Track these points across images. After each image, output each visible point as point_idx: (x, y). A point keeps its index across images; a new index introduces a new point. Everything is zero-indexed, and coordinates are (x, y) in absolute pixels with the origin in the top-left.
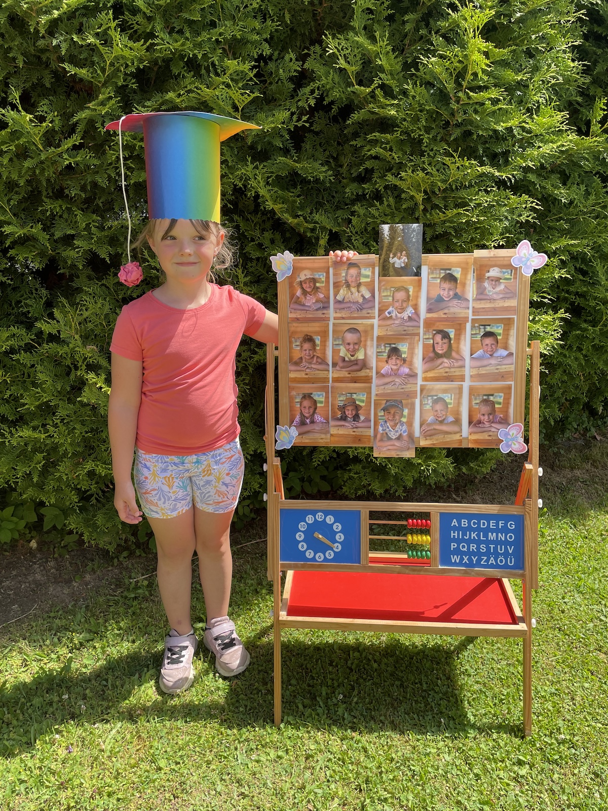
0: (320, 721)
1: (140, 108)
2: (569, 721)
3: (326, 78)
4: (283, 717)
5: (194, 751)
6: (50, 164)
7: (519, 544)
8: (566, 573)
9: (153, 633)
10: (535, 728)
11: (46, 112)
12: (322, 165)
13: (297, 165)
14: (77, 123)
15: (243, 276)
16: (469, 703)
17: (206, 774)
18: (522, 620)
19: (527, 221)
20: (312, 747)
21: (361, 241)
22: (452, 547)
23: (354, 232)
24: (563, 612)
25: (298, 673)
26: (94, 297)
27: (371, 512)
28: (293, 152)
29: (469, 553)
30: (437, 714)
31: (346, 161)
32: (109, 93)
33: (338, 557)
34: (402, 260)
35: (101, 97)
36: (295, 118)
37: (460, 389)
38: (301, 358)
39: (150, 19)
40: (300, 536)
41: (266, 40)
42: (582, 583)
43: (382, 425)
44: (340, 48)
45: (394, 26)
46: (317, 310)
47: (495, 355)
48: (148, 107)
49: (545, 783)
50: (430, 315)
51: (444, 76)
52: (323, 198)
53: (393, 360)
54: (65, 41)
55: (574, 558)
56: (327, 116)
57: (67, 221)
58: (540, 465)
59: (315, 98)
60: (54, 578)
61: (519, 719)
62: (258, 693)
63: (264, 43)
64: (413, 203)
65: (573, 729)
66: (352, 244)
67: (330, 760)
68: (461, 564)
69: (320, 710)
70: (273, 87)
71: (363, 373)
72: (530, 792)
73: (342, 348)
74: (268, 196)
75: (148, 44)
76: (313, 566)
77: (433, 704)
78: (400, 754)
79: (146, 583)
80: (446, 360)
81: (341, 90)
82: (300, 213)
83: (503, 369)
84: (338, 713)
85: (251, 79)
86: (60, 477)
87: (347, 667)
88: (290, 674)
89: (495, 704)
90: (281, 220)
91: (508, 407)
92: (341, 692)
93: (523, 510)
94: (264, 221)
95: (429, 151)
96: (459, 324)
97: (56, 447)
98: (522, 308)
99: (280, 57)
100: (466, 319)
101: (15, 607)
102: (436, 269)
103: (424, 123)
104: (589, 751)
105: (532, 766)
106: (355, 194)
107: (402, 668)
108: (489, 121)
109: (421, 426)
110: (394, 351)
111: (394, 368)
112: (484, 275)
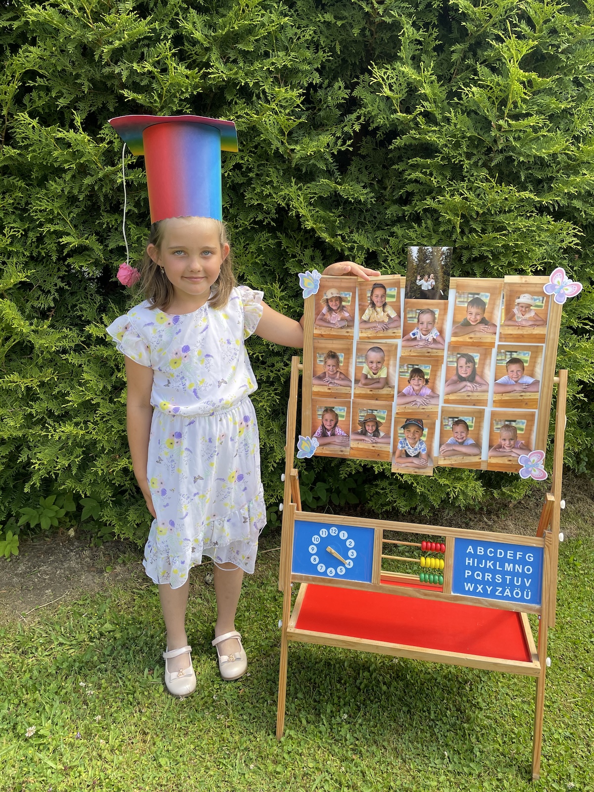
0: (321, 739)
3: (372, 105)
4: (285, 730)
6: (108, 182)
7: (537, 578)
10: (543, 772)
11: (108, 135)
12: (364, 187)
13: (339, 187)
15: (279, 290)
16: (477, 738)
17: (203, 779)
18: (537, 657)
19: (569, 247)
20: (311, 765)
21: (397, 262)
22: (466, 574)
23: (391, 252)
25: (305, 687)
27: (385, 531)
28: (337, 174)
29: (484, 582)
30: (442, 746)
31: (389, 184)
33: (349, 573)
34: (430, 283)
36: (339, 142)
37: (481, 413)
38: (325, 373)
39: (207, 49)
40: (313, 549)
41: (317, 70)
43: (401, 443)
44: (385, 78)
45: (442, 56)
46: (341, 328)
47: (519, 381)
50: (454, 339)
52: (365, 219)
53: (415, 381)
54: (127, 69)
56: (374, 141)
58: (563, 498)
59: (361, 124)
60: (88, 567)
61: (528, 761)
62: (263, 703)
63: (315, 72)
64: (450, 226)
67: (326, 781)
68: (474, 593)
69: (323, 728)
70: (322, 113)
71: (385, 391)
73: (365, 365)
74: (309, 218)
75: (202, 72)
76: (323, 580)
77: (439, 736)
78: (398, 783)
80: (469, 384)
81: (385, 116)
82: (339, 232)
83: (527, 396)
84: (340, 733)
85: (298, 106)
86: (96, 472)
87: (356, 686)
88: (297, 686)
89: (504, 742)
90: (320, 238)
91: (530, 434)
92: (346, 711)
93: (543, 543)
94: (306, 239)
95: (469, 177)
96: (485, 349)
97: (94, 443)
98: (552, 336)
99: (330, 85)
100: (492, 345)
101: (48, 592)
102: (464, 293)
103: (465, 149)
106: (395, 215)
107: (411, 694)
108: (531, 149)
109: (440, 446)
110: (417, 372)
111: (416, 388)
112: (514, 301)
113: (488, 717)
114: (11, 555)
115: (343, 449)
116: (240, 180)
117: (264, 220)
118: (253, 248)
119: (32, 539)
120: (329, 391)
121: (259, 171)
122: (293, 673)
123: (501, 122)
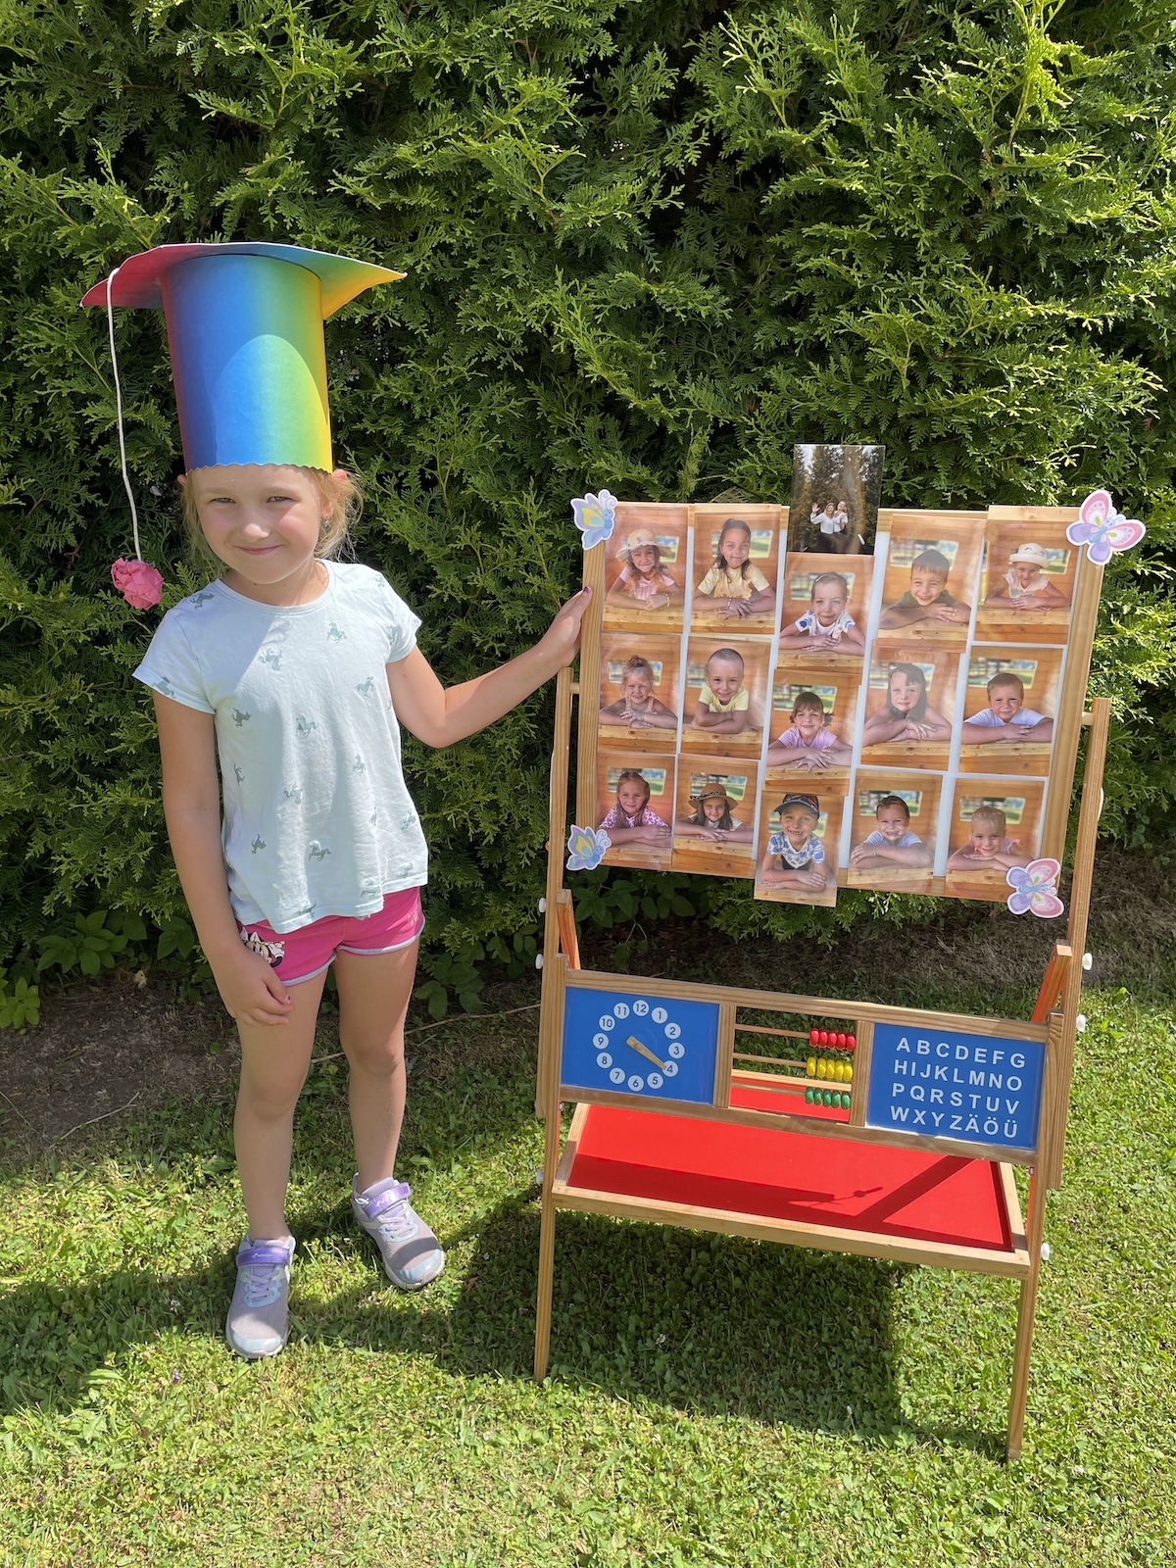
0: (618, 1381)
1: (345, 179)
2: (1099, 1437)
3: (726, 104)
4: (551, 1364)
5: (384, 1408)
7: (1031, 1098)
8: (1145, 1128)
9: (337, 1170)
10: (1030, 1446)
11: (167, 185)
12: (706, 285)
13: (654, 289)
14: (225, 204)
15: (536, 507)
16: (908, 1379)
18: (1023, 1241)
19: (1131, 413)
20: (598, 1430)
21: (776, 446)
22: (895, 1091)
23: (763, 426)
24: (1126, 1210)
25: (589, 1280)
27: (740, 1011)
28: (651, 255)
29: (928, 1106)
30: (842, 1394)
31: (762, 268)
32: (287, 150)
33: (671, 1087)
34: (837, 519)
35: (269, 158)
36: (656, 190)
37: (932, 788)
38: (623, 701)
40: (600, 1041)
41: (608, 26)
43: (774, 842)
44: (755, 47)
46: (658, 610)
47: (1013, 721)
48: (359, 174)
49: (1031, 1557)
50: (883, 634)
51: (970, 110)
52: (710, 345)
53: (804, 719)
54: (202, 46)
56: (732, 173)
58: (1088, 948)
59: (701, 147)
60: (174, 1043)
61: (1000, 1425)
62: (510, 1312)
63: (601, 31)
64: (888, 372)
65: (1105, 1457)
66: (757, 451)
67: (627, 1459)
68: (908, 1124)
70: (618, 121)
71: (744, 738)
73: (704, 686)
74: (594, 355)
75: (361, 50)
76: (621, 1099)
77: (837, 1374)
78: (759, 1464)
79: (333, 1069)
80: (912, 725)
81: (755, 130)
82: (657, 384)
83: (1028, 749)
84: (654, 1369)
85: (566, 117)
87: (683, 1279)
88: (574, 1279)
89: (958, 1388)
90: (619, 396)
91: (1032, 826)
92: (665, 1327)
93: (1044, 1034)
94: (589, 392)
95: (929, 264)
96: (947, 654)
98: (1081, 628)
99: (636, 58)
100: (960, 646)
101: (102, 1093)
102: (905, 541)
103: (922, 205)
104: (1129, 1503)
105: (1011, 1520)
106: (773, 344)
107: (786, 1293)
108: (1062, 206)
109: (853, 845)
110: (809, 700)
111: (806, 732)
112: (1007, 559)
113: (930, 1339)
114: (26, 1024)
116: (448, 274)
117: (499, 359)
118: (477, 418)
119: (66, 990)
121: (486, 253)
122: (567, 1254)
123: (1002, 151)
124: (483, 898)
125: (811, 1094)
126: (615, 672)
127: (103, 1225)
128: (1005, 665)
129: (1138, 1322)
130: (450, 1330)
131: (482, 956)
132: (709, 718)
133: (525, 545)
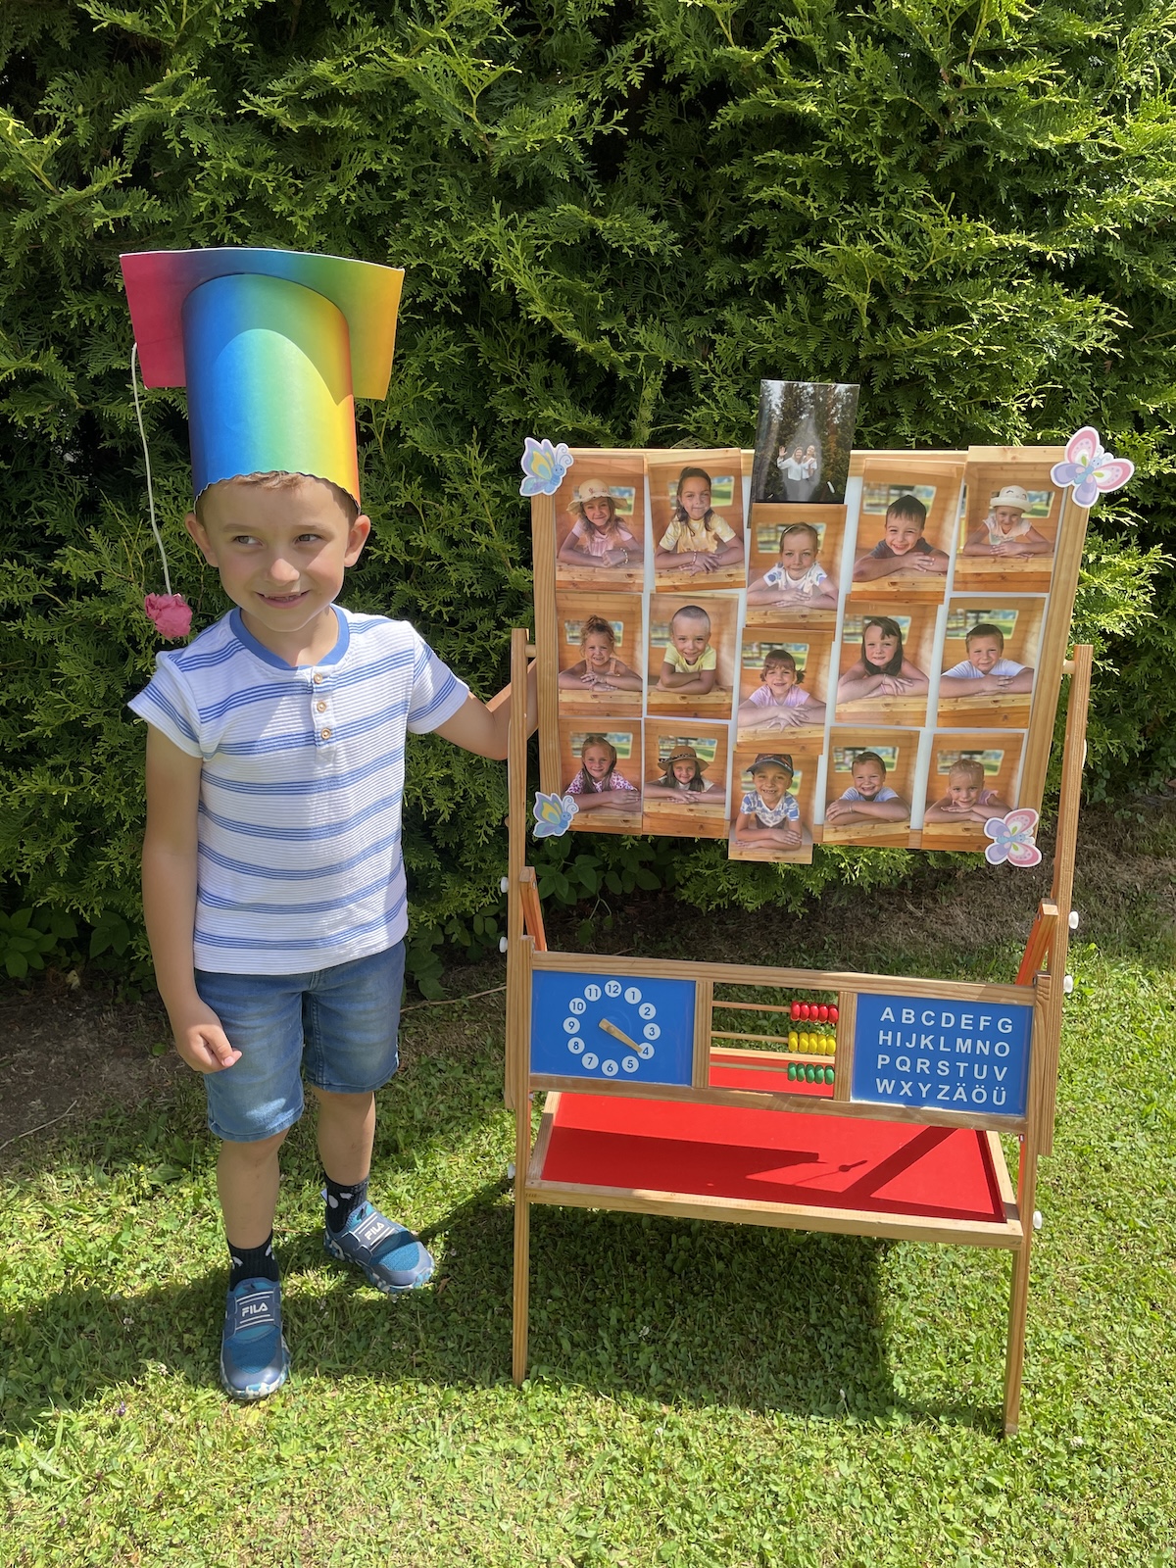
0: (601, 1378)
1: (256, 99)
2: (1095, 1405)
3: (669, 23)
4: (530, 1365)
5: (354, 1424)
6: (70, 222)
7: (1019, 1064)
8: (1122, 1085)
10: (1026, 1418)
11: (58, 109)
12: (655, 219)
13: (599, 223)
14: (126, 128)
15: (480, 461)
16: (899, 1356)
18: (1016, 1211)
19: (1095, 352)
20: (582, 1431)
21: (732, 391)
22: (880, 1062)
23: (718, 370)
24: (1107, 1168)
25: (567, 1274)
26: (175, 498)
27: (717, 985)
28: (594, 187)
29: (914, 1077)
30: (833, 1377)
31: (711, 204)
32: (189, 64)
33: (647, 1069)
34: (806, 465)
35: (170, 75)
36: (597, 115)
37: (914, 741)
38: (584, 663)
40: (571, 1026)
42: (1151, 1109)
43: (747, 800)
46: (616, 566)
47: (992, 672)
48: (272, 94)
49: (1034, 1536)
51: (927, 26)
52: (659, 287)
53: (775, 677)
55: (1142, 1052)
56: (675, 101)
57: (114, 337)
58: (1075, 906)
59: (645, 69)
60: (113, 1045)
61: (996, 1398)
62: (485, 1313)
64: (847, 311)
65: (1103, 1426)
66: (712, 397)
67: (614, 1460)
68: (895, 1096)
70: (554, 42)
71: (713, 698)
72: (1002, 1553)
73: (669, 646)
74: (536, 295)
76: (595, 1085)
77: (827, 1356)
78: (751, 1456)
80: (887, 680)
81: (700, 51)
82: (605, 326)
83: (1008, 701)
84: (638, 1363)
85: (499, 31)
86: (109, 869)
87: (665, 1267)
88: (551, 1274)
89: (950, 1362)
90: (565, 340)
91: (1010, 777)
92: (648, 1319)
93: (1031, 997)
94: (532, 336)
95: (887, 194)
96: (923, 606)
97: (99, 810)
98: (1063, 576)
100: (939, 597)
101: (36, 1103)
102: (879, 487)
103: (879, 131)
104: (1131, 1473)
105: (1012, 1497)
106: (726, 282)
107: (771, 1275)
108: (1023, 131)
109: (828, 804)
110: (779, 657)
111: (778, 690)
112: (987, 502)
113: (919, 1314)
115: (629, 816)
116: (376, 207)
117: (435, 301)
118: (414, 365)
120: (595, 701)
121: (417, 183)
122: (542, 1247)
123: (962, 70)
124: (441, 880)
125: (793, 1070)
126: (573, 635)
127: (41, 1246)
128: (985, 615)
129: (1127, 1283)
130: (422, 1335)
131: (441, 940)
132: (675, 679)
133: (471, 502)
